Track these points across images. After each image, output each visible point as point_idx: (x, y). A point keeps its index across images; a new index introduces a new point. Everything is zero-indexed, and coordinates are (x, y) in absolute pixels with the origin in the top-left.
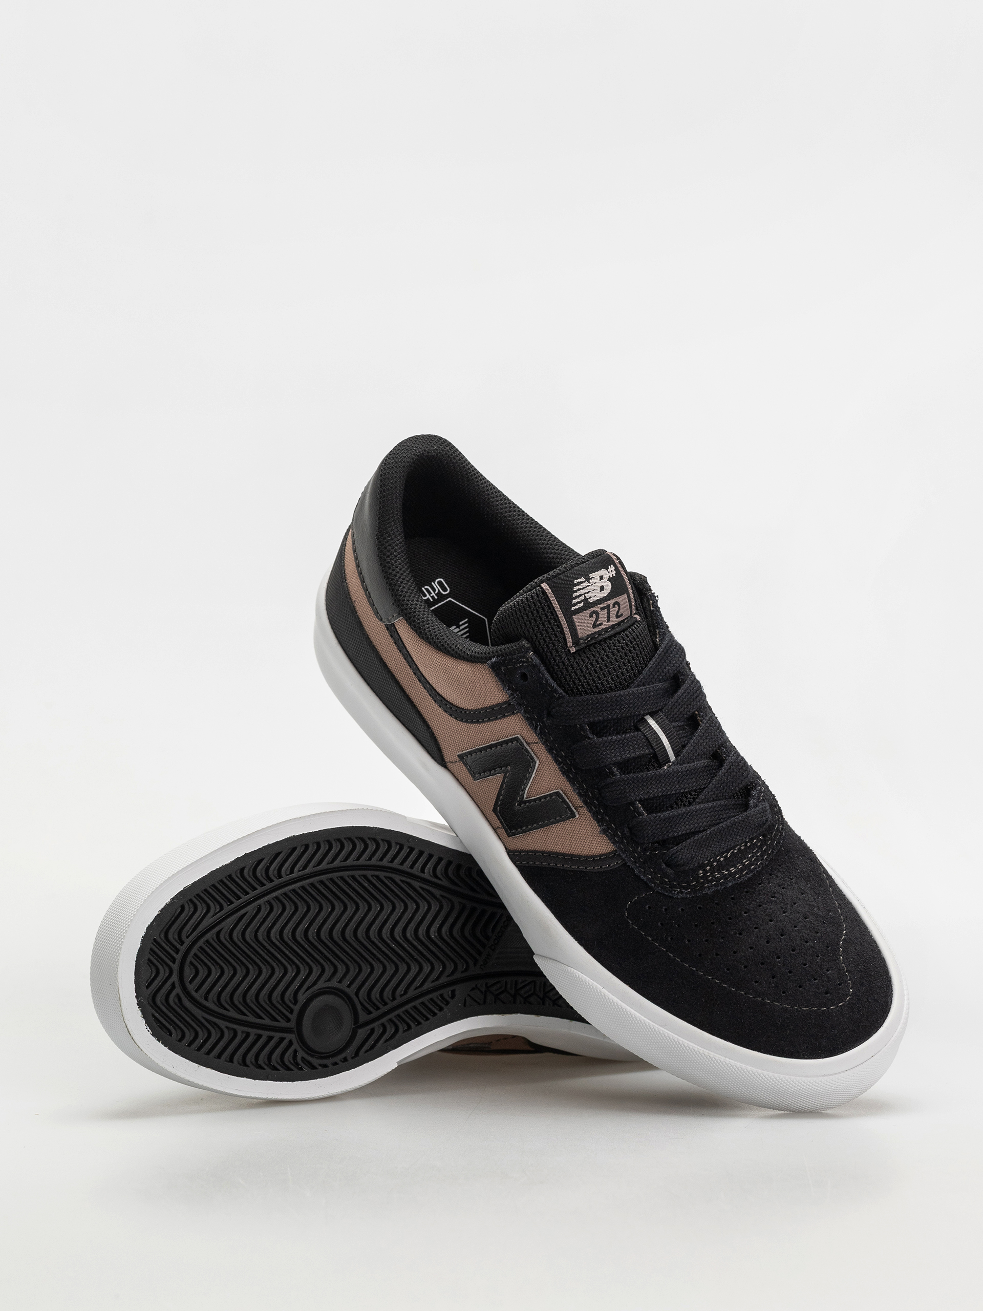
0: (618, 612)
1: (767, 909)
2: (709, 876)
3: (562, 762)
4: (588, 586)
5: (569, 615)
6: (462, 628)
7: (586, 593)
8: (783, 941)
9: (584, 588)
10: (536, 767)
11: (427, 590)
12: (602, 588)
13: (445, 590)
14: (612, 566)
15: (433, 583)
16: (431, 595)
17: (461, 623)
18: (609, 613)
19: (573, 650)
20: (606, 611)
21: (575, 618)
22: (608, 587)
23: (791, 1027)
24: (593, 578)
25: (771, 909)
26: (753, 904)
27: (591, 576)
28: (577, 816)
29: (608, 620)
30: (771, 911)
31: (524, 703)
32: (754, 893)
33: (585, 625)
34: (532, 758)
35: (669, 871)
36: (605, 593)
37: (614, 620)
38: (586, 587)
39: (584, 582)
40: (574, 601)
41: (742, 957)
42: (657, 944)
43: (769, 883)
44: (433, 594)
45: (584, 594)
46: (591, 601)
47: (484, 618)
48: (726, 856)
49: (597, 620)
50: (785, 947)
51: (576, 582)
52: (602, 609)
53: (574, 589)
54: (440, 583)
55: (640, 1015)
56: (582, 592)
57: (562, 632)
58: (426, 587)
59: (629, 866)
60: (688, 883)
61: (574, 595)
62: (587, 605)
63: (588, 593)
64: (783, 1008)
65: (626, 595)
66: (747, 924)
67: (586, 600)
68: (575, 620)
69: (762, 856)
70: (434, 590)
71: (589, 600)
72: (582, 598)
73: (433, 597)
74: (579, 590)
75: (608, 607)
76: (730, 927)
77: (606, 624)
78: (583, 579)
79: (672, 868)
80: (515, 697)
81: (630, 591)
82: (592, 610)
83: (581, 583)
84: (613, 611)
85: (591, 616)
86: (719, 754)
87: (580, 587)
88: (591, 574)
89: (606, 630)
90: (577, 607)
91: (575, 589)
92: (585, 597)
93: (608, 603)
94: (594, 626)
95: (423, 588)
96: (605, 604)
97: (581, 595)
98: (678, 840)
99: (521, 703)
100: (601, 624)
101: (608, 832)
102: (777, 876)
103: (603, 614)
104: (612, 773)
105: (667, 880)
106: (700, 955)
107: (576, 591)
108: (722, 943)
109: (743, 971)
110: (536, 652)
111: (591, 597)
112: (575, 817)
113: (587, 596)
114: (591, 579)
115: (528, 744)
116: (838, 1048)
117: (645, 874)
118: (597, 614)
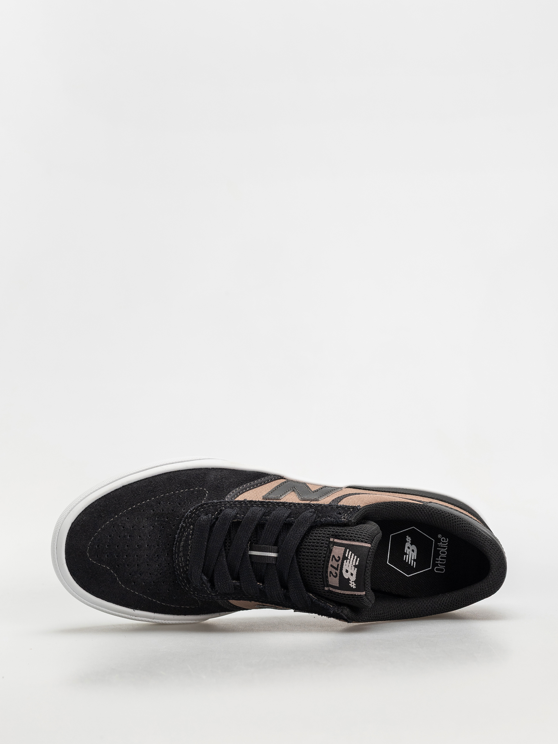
4: (352, 564)
5: (347, 546)
6: (412, 561)
7: (350, 560)
9: (353, 561)
11: (444, 561)
12: (347, 571)
13: (437, 569)
14: (355, 587)
15: (445, 567)
16: (439, 561)
17: (415, 562)
19: (332, 540)
20: (336, 567)
21: (343, 549)
22: (346, 576)
24: (354, 570)
27: (356, 569)
29: (332, 566)
30: (152, 549)
33: (337, 551)
36: (344, 571)
37: (330, 569)
39: (355, 564)
40: (350, 553)
43: (165, 559)
44: (439, 562)
45: (350, 559)
46: (345, 561)
47: (409, 576)
48: (190, 546)
49: (335, 559)
51: (358, 559)
52: (338, 565)
53: (355, 556)
54: (442, 570)
56: (352, 559)
58: (445, 562)
62: (345, 558)
63: (349, 562)
65: (338, 585)
67: (347, 559)
69: (179, 565)
70: (441, 564)
72: (349, 557)
73: (438, 561)
74: (354, 558)
75: (337, 569)
77: (331, 563)
78: (357, 564)
81: (339, 591)
82: (341, 559)
83: (356, 562)
84: (334, 571)
85: (339, 557)
87: (355, 560)
89: (329, 561)
90: (347, 552)
92: (349, 559)
93: (339, 571)
94: (334, 556)
95: (445, 560)
96: (339, 568)
97: (351, 557)
100: (332, 560)
102: (165, 567)
103: (335, 564)
107: (354, 556)
111: (347, 562)
114: (355, 568)
118: (337, 561)
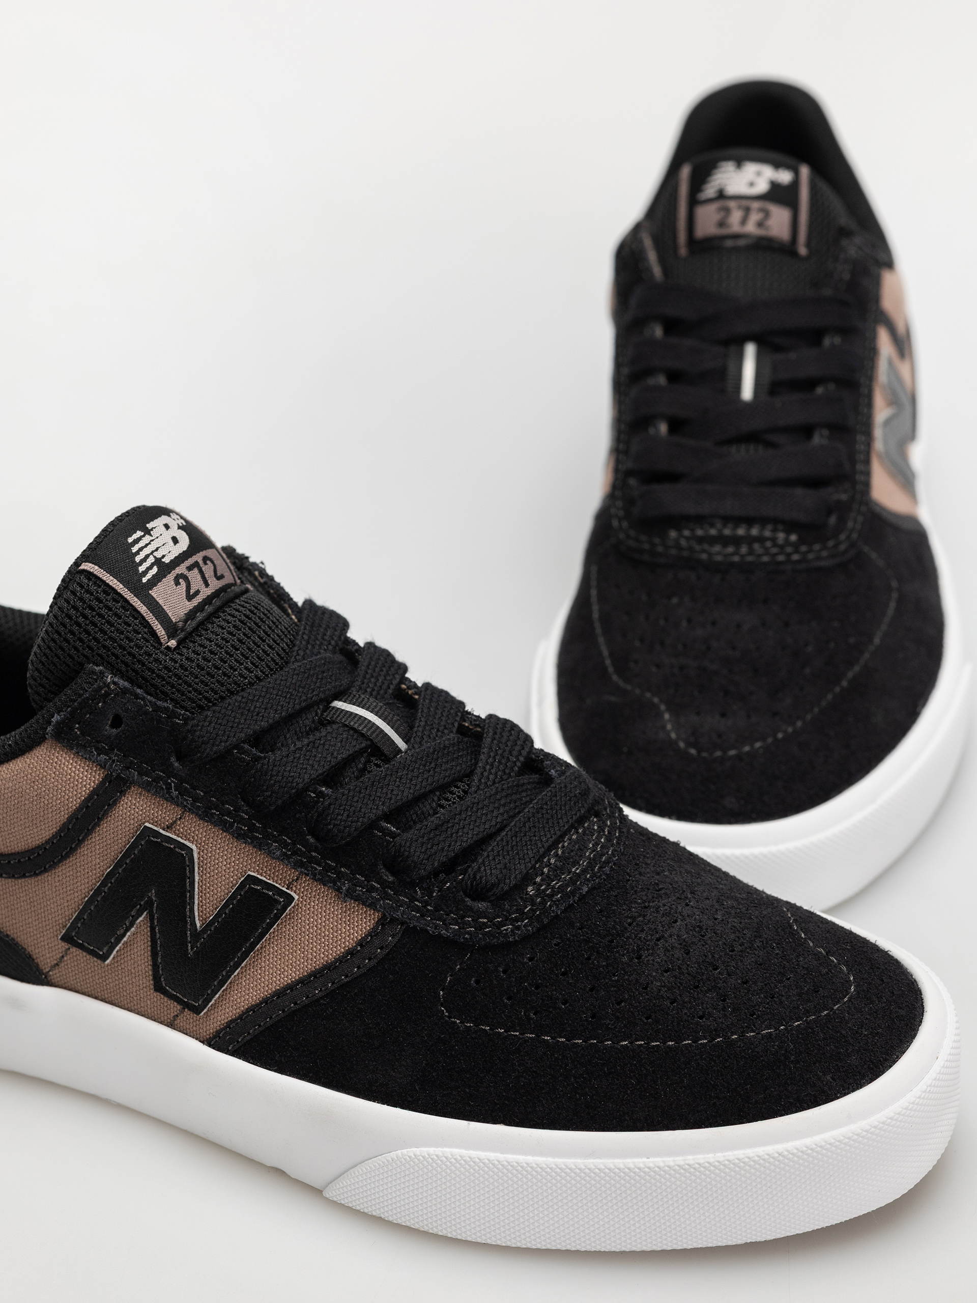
0: (215, 571)
1: (659, 907)
2: (546, 890)
3: (234, 822)
4: (152, 540)
5: (142, 591)
7: (153, 552)
8: (709, 942)
9: (146, 545)
10: (196, 860)
12: (175, 541)
14: (172, 514)
18: (201, 572)
19: (173, 643)
20: (196, 572)
21: (154, 593)
23: (792, 1058)
24: (154, 528)
25: (664, 905)
26: (634, 908)
27: (149, 526)
28: (296, 897)
29: (206, 585)
31: (131, 762)
32: (627, 893)
33: (174, 601)
34: (183, 847)
35: (482, 905)
37: (215, 584)
38: (149, 543)
39: (144, 536)
40: (142, 569)
41: (660, 990)
42: (517, 1033)
45: (151, 554)
46: (167, 560)
48: (556, 853)
49: (189, 588)
50: (717, 949)
51: (130, 540)
52: (190, 568)
53: (134, 551)
55: (544, 1159)
56: (147, 551)
57: (146, 624)
59: (415, 927)
60: (520, 911)
61: (138, 559)
62: (164, 568)
63: (156, 551)
64: (764, 1037)
65: (215, 550)
66: (640, 938)
67: (158, 562)
68: (155, 596)
71: (163, 560)
72: (151, 560)
74: (141, 549)
75: (197, 565)
76: (618, 952)
77: (206, 592)
78: (139, 534)
79: (483, 900)
80: (114, 761)
82: (174, 574)
83: (139, 539)
84: (207, 570)
85: (177, 583)
86: (468, 727)
87: (141, 544)
88: (149, 523)
89: (208, 600)
90: (149, 576)
91: (135, 549)
92: (155, 557)
93: (194, 559)
94: (190, 597)
96: (190, 561)
97: (147, 557)
98: (470, 853)
99: (128, 765)
100: (197, 593)
101: (356, 890)
103: (195, 577)
104: (321, 794)
105: (485, 920)
106: (593, 1017)
107: (138, 553)
108: (617, 981)
109: (673, 1010)
110: (116, 672)
111: (163, 557)
112: (294, 899)
113: (158, 554)
114: (152, 530)
115: (168, 828)
116: (880, 1061)
117: (446, 925)
118: (185, 578)
